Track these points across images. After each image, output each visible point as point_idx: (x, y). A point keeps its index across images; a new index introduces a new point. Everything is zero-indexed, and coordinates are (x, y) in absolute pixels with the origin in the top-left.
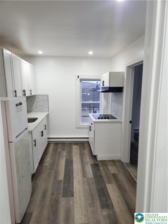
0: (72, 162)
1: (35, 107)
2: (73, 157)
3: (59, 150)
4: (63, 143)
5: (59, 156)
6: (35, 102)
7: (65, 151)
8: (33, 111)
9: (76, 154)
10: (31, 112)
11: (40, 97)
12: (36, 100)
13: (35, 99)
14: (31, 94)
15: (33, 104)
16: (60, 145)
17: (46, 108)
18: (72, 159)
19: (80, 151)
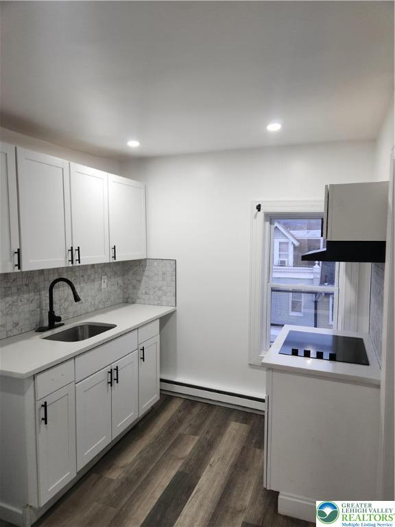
0: (191, 488)
1: (144, 292)
2: (208, 466)
3: (181, 430)
4: (210, 406)
5: (165, 454)
6: (144, 278)
7: (197, 438)
8: (138, 301)
9: (223, 458)
10: (133, 303)
11: (156, 263)
12: (146, 273)
13: (144, 271)
14: (115, 257)
15: (140, 281)
16: (196, 411)
17: (169, 294)
18: (199, 478)
19: (243, 448)
